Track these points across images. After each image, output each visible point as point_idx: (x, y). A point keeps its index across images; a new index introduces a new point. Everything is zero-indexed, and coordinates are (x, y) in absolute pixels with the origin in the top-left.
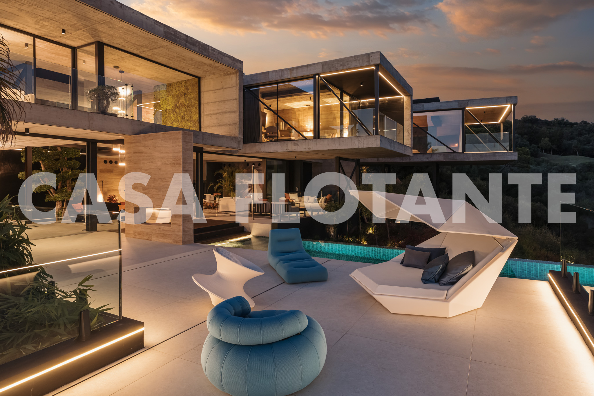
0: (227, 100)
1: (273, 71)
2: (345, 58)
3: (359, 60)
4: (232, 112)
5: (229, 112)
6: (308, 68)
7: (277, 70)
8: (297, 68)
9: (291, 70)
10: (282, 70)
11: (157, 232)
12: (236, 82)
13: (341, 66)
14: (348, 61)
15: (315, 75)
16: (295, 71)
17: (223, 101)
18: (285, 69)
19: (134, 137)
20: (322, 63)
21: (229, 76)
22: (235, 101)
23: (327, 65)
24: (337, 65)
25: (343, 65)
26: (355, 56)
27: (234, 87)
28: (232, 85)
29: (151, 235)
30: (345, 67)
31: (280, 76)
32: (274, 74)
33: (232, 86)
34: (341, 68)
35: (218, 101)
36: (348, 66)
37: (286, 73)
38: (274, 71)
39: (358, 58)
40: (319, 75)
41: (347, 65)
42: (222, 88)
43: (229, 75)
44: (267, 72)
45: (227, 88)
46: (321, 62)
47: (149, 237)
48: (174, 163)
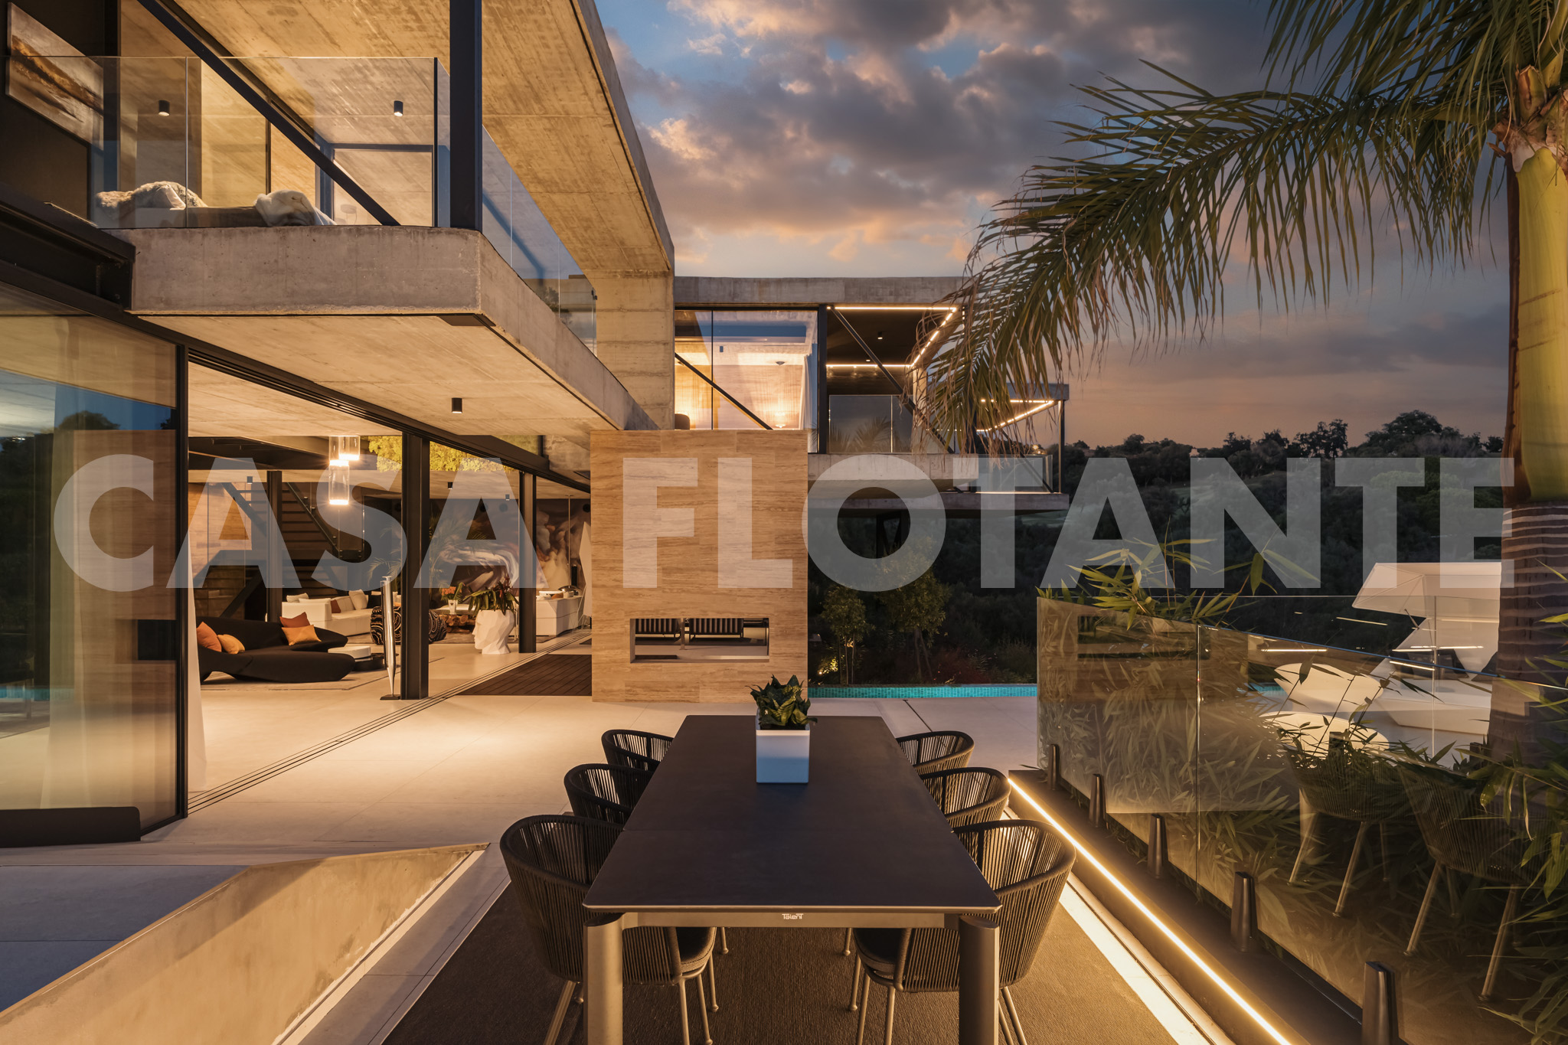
0: (636, 342)
1: (710, 279)
2: (900, 279)
3: (933, 290)
4: (652, 374)
5: (642, 373)
6: (807, 286)
7: (721, 278)
8: (779, 282)
9: (763, 283)
10: (736, 281)
11: (720, 680)
12: (666, 299)
13: (891, 294)
14: (907, 287)
15: (824, 305)
16: (772, 288)
17: (622, 342)
18: (746, 280)
19: (630, 435)
20: (846, 280)
21: (641, 280)
22: (662, 347)
23: (856, 287)
24: (881, 291)
25: (897, 294)
26: (922, 278)
27: (657, 310)
28: (651, 305)
29: (698, 688)
30: (900, 300)
31: (730, 295)
32: (714, 286)
33: (653, 308)
34: (892, 298)
35: (606, 342)
36: (908, 297)
37: (749, 289)
38: (714, 278)
39: (930, 283)
40: (832, 305)
41: (906, 295)
42: (619, 310)
43: (641, 277)
44: (691, 278)
45: (636, 311)
46: (841, 279)
47: (690, 695)
48: (783, 508)
